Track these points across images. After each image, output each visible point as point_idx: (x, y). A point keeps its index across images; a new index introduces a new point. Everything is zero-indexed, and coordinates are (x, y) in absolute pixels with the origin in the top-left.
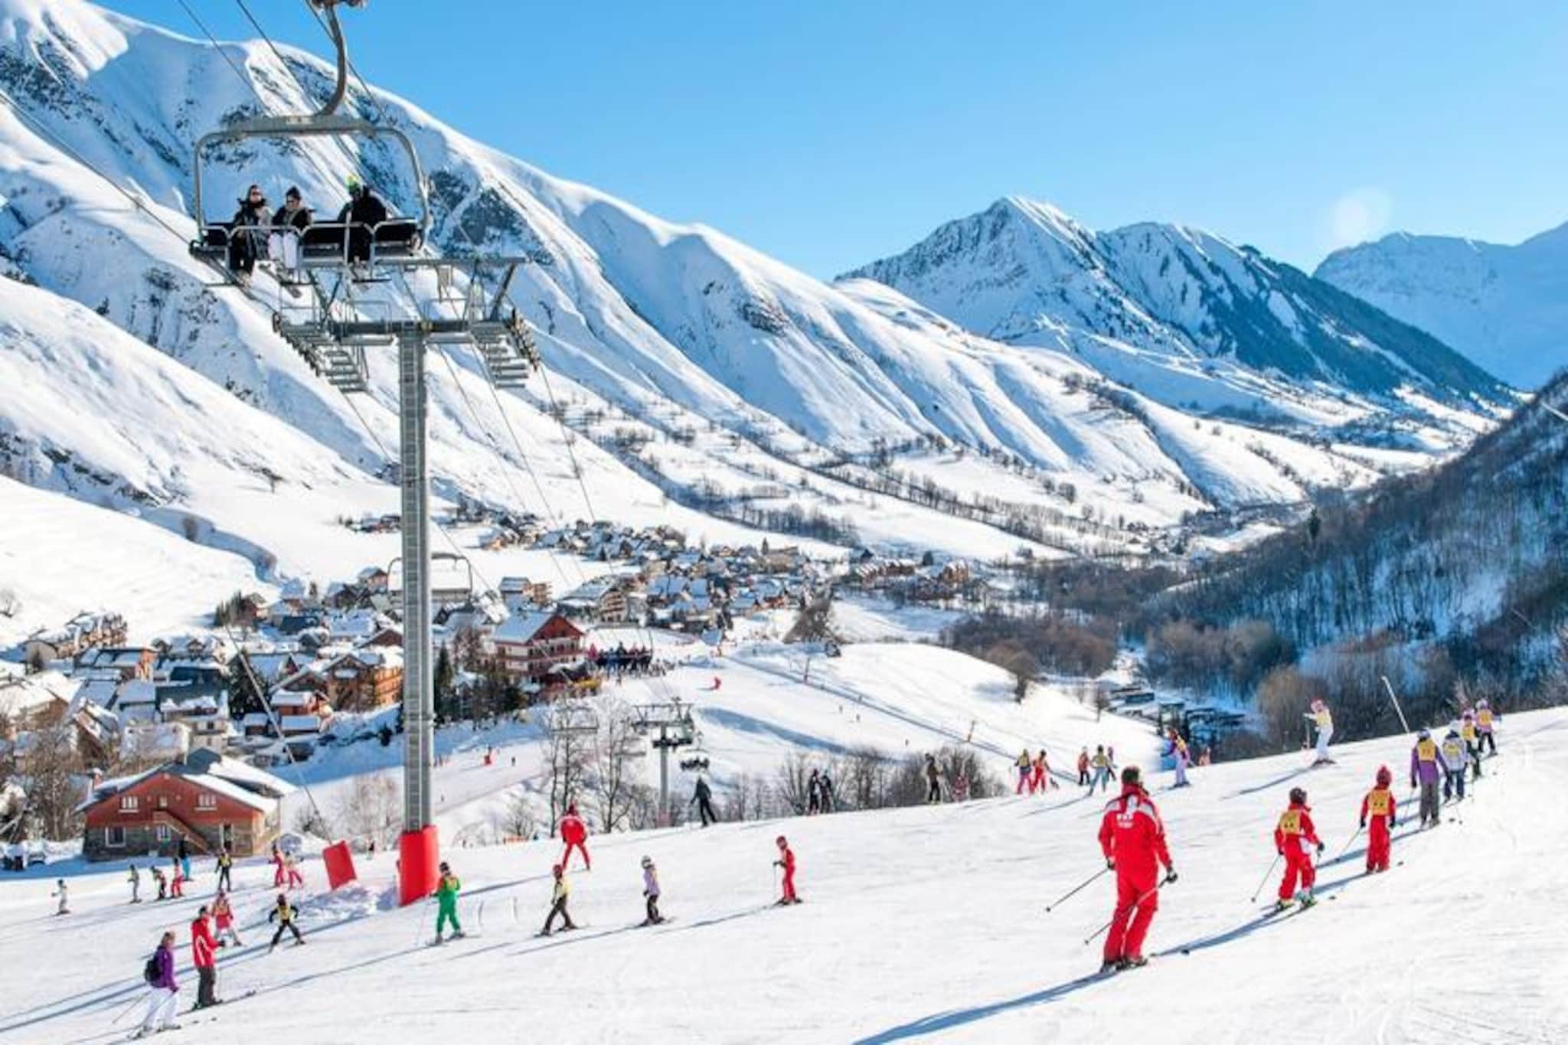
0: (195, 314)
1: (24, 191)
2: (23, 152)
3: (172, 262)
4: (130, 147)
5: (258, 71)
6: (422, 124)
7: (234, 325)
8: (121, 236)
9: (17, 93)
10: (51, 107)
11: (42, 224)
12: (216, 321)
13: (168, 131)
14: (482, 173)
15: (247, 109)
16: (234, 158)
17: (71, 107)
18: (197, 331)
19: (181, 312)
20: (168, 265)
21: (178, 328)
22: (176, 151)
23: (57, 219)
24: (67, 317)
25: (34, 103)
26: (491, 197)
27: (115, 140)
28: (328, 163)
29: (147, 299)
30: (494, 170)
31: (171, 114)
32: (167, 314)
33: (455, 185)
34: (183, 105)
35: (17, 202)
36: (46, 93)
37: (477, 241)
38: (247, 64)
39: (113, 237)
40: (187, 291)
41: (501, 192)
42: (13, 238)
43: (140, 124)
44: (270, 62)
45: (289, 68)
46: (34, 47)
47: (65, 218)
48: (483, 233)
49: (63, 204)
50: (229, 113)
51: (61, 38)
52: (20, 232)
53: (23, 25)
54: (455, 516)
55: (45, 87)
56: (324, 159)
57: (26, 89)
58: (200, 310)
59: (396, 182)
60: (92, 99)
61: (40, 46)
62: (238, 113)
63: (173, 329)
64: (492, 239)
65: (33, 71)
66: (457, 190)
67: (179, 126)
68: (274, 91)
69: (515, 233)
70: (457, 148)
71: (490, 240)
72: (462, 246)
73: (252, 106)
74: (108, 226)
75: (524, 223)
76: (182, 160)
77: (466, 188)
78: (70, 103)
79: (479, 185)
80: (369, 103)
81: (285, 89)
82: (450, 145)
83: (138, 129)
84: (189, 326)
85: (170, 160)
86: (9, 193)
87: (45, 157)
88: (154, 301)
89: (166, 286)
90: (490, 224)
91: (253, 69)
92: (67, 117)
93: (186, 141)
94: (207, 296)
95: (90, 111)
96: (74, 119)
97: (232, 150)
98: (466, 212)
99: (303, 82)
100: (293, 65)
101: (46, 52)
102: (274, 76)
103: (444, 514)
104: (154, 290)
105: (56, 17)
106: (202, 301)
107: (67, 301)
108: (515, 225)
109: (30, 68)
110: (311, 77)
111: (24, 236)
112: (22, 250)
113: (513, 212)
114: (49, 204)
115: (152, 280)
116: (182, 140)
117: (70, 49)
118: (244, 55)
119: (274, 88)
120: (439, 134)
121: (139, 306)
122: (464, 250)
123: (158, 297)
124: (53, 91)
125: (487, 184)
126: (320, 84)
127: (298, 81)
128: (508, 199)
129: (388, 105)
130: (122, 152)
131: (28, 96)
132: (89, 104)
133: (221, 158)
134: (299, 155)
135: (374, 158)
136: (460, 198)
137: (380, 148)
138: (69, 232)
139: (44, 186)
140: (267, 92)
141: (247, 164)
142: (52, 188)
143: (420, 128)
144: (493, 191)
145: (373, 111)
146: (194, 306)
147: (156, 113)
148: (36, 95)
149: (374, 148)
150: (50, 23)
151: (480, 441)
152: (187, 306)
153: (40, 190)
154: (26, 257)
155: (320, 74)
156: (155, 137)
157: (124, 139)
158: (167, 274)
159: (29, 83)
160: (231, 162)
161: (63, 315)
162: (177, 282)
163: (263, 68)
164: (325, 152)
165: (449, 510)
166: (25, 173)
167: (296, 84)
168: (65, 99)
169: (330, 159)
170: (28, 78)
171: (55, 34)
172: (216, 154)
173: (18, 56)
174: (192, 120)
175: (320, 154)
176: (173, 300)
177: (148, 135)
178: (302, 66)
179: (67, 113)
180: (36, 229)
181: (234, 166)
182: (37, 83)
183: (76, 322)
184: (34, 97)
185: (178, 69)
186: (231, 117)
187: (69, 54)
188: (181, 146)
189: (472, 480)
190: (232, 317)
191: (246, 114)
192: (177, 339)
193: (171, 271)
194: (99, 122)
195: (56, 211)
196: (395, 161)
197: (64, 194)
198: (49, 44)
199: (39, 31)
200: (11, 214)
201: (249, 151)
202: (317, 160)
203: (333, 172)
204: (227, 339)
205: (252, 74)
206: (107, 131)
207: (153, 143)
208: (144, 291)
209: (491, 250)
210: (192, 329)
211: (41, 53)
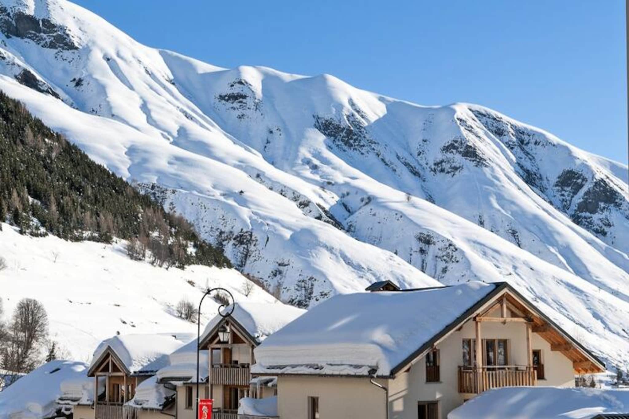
0: (445, 258)
1: (348, 194)
2: (345, 174)
3: (431, 229)
4: (395, 168)
5: (461, 120)
6: (555, 143)
7: (468, 264)
8: (402, 215)
9: (338, 143)
10: (355, 149)
11: (360, 211)
12: (457, 262)
13: (413, 157)
14: (595, 169)
15: (456, 142)
16: (450, 170)
17: (364, 148)
18: (446, 268)
19: (437, 257)
20: (428, 231)
21: (435, 266)
22: (418, 169)
23: (368, 207)
24: (387, 260)
25: (345, 148)
26: (601, 184)
27: (387, 164)
28: (503, 169)
29: (418, 250)
30: (601, 168)
31: (415, 147)
32: (429, 258)
33: (578, 178)
34: (421, 143)
35: (345, 200)
36: (352, 141)
37: (594, 212)
38: (455, 117)
39: (398, 216)
40: (440, 245)
41: (607, 181)
42: (346, 219)
43: (399, 155)
44: (467, 115)
45: (476, 116)
46: (345, 117)
47: (372, 207)
48: (597, 206)
49: (370, 200)
50: (446, 145)
51: (358, 112)
52: (349, 216)
53: (340, 107)
54: (616, 380)
55: (351, 139)
56: (500, 167)
57: (342, 140)
58: (448, 255)
59: (541, 178)
60: (375, 143)
61: (348, 117)
62: (452, 145)
63: (433, 267)
64: (603, 210)
65: (345, 131)
66: (579, 181)
67: (419, 155)
68: (470, 131)
69: (618, 205)
70: (578, 156)
71: (602, 210)
72: (584, 214)
73: (459, 140)
74: (396, 210)
75: (623, 199)
76: (421, 172)
77: (585, 179)
78: (364, 146)
79: (593, 177)
80: (523, 133)
81: (476, 130)
82: (575, 155)
83: (398, 158)
84: (442, 265)
85: (416, 173)
86: (341, 195)
87: (355, 176)
88: (422, 251)
89: (428, 242)
90: (602, 201)
91: (458, 119)
92: (362, 154)
93: (423, 162)
94: (452, 247)
95: (374, 149)
96: (366, 154)
97: (449, 166)
98: (586, 194)
99: (486, 125)
100: (479, 115)
101: (351, 119)
102: (470, 122)
103: (609, 379)
104: (422, 245)
105: (355, 101)
106: (448, 251)
107: (384, 251)
108: (617, 201)
109: (344, 128)
110: (490, 121)
111: (350, 219)
112: (351, 225)
113: (616, 192)
114: (362, 200)
115: (420, 239)
116: (421, 162)
117: (363, 117)
118: (454, 112)
119: (470, 129)
120: (566, 148)
121: (414, 254)
122: (585, 218)
123: (424, 249)
124: (355, 140)
125: (598, 176)
126: (495, 125)
127: (483, 123)
128: (612, 185)
129: (534, 134)
130: (390, 170)
131: (343, 144)
132: (373, 146)
133: (442, 171)
134: (486, 166)
135: (528, 165)
136: (581, 186)
137: (531, 160)
138: (374, 215)
139: (359, 190)
140: (467, 132)
141: (457, 173)
142: (363, 191)
143: (554, 145)
144: (602, 180)
145: (526, 138)
146: (444, 253)
147: (407, 148)
148: (347, 143)
149: (527, 159)
150: (353, 104)
151: (618, 334)
152: (440, 254)
153: (357, 193)
154: (352, 229)
155: (495, 119)
156: (407, 161)
157: (392, 163)
158: (428, 236)
159: (343, 137)
160: (448, 172)
161: (385, 259)
162: (435, 240)
163: (464, 118)
164: (499, 163)
165: (612, 377)
166: (346, 184)
167: (482, 126)
168: (361, 144)
169: (503, 167)
170: (343, 134)
171: (355, 110)
172: (439, 169)
173: (338, 123)
174: (426, 151)
175: (497, 164)
176: (432, 250)
177: (403, 160)
178: (485, 116)
179: (363, 151)
180: (357, 214)
181: (450, 175)
182: (347, 137)
183: (391, 262)
184: (346, 145)
185: (418, 123)
186: (448, 147)
187: (362, 120)
188: (421, 165)
189: (619, 359)
190: (467, 259)
191: (456, 145)
192: (435, 273)
193: (431, 234)
194: (378, 155)
195: (367, 203)
196: (539, 166)
197: (370, 194)
198: (353, 115)
199: (347, 109)
200: (343, 206)
201: (458, 166)
202: (497, 169)
203: (505, 175)
204: (464, 272)
205: (458, 122)
206: (383, 160)
207: (406, 164)
208: (416, 246)
209: (603, 216)
210: (444, 267)
211: (349, 120)
